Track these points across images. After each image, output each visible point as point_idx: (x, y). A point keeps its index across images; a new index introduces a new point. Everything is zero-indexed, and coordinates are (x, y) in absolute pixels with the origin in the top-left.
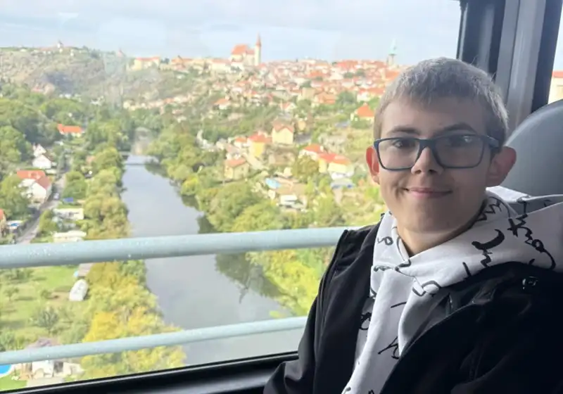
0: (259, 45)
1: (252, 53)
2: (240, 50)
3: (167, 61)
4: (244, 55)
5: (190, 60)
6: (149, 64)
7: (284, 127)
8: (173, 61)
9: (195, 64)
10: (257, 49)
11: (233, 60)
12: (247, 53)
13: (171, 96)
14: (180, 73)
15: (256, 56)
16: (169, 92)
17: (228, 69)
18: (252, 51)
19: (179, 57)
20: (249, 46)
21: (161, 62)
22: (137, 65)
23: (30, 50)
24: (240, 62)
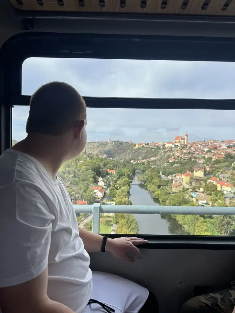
2: (178, 138)
3: (148, 144)
4: (180, 140)
5: (157, 143)
6: (141, 146)
7: (199, 170)
8: (151, 144)
9: (159, 145)
10: (186, 137)
11: (175, 142)
12: (182, 139)
13: (149, 158)
14: (153, 149)
15: (186, 141)
16: (148, 156)
17: (173, 146)
18: (184, 138)
19: (153, 142)
20: (182, 136)
21: (146, 145)
22: (137, 146)
23: (99, 143)
24: (178, 143)
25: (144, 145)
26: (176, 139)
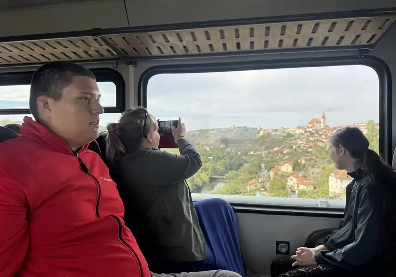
0: (324, 117)
1: (320, 122)
2: (313, 121)
3: (276, 130)
4: (315, 124)
5: (288, 129)
6: (267, 132)
8: (280, 130)
9: (290, 131)
10: (322, 120)
11: (308, 127)
12: (317, 122)
13: (273, 148)
14: (281, 136)
15: (322, 124)
16: (272, 146)
17: (303, 132)
18: (320, 121)
19: (282, 127)
20: (318, 119)
21: (273, 130)
22: (262, 133)
23: (218, 129)
24: (311, 127)
25: (271, 131)
26: (310, 123)
